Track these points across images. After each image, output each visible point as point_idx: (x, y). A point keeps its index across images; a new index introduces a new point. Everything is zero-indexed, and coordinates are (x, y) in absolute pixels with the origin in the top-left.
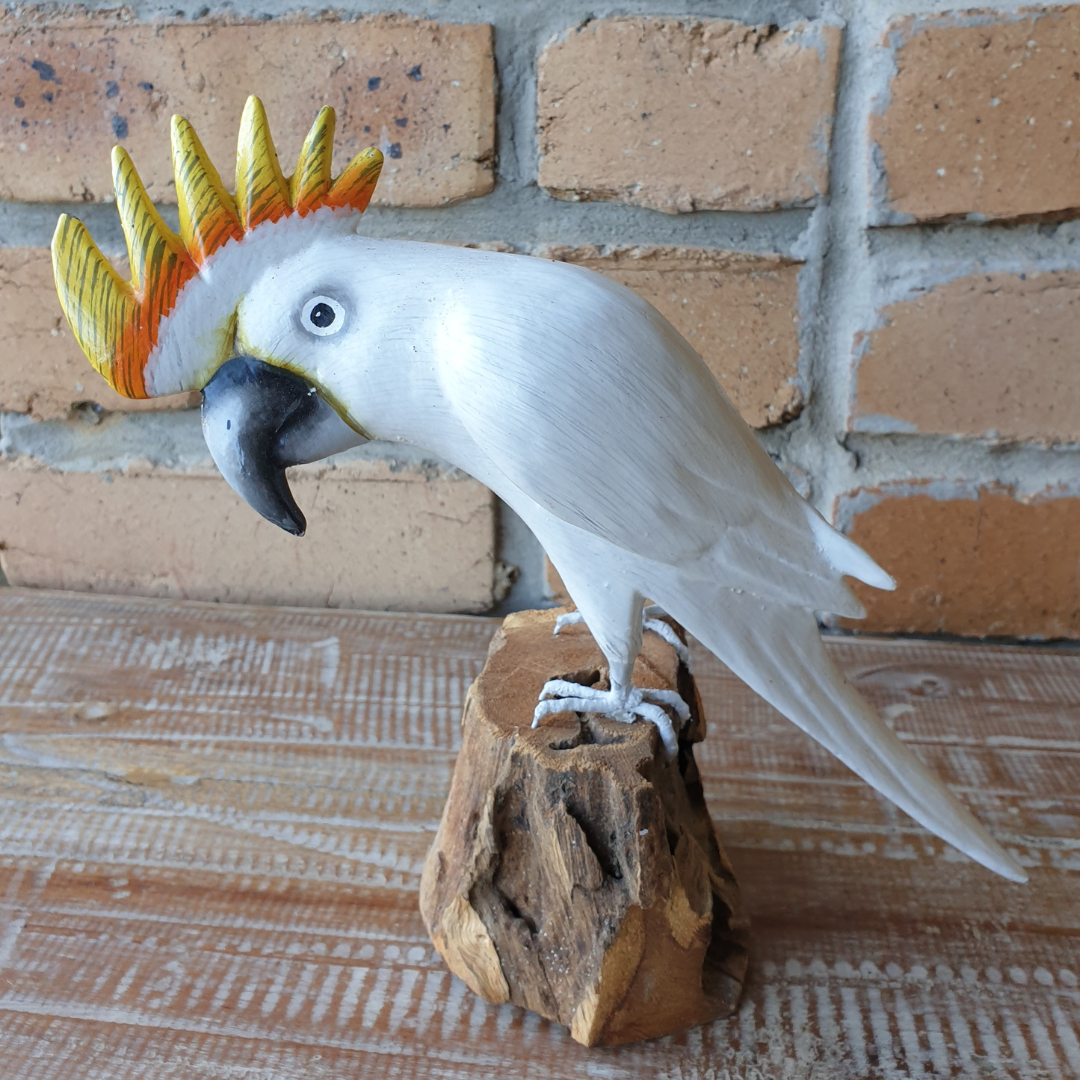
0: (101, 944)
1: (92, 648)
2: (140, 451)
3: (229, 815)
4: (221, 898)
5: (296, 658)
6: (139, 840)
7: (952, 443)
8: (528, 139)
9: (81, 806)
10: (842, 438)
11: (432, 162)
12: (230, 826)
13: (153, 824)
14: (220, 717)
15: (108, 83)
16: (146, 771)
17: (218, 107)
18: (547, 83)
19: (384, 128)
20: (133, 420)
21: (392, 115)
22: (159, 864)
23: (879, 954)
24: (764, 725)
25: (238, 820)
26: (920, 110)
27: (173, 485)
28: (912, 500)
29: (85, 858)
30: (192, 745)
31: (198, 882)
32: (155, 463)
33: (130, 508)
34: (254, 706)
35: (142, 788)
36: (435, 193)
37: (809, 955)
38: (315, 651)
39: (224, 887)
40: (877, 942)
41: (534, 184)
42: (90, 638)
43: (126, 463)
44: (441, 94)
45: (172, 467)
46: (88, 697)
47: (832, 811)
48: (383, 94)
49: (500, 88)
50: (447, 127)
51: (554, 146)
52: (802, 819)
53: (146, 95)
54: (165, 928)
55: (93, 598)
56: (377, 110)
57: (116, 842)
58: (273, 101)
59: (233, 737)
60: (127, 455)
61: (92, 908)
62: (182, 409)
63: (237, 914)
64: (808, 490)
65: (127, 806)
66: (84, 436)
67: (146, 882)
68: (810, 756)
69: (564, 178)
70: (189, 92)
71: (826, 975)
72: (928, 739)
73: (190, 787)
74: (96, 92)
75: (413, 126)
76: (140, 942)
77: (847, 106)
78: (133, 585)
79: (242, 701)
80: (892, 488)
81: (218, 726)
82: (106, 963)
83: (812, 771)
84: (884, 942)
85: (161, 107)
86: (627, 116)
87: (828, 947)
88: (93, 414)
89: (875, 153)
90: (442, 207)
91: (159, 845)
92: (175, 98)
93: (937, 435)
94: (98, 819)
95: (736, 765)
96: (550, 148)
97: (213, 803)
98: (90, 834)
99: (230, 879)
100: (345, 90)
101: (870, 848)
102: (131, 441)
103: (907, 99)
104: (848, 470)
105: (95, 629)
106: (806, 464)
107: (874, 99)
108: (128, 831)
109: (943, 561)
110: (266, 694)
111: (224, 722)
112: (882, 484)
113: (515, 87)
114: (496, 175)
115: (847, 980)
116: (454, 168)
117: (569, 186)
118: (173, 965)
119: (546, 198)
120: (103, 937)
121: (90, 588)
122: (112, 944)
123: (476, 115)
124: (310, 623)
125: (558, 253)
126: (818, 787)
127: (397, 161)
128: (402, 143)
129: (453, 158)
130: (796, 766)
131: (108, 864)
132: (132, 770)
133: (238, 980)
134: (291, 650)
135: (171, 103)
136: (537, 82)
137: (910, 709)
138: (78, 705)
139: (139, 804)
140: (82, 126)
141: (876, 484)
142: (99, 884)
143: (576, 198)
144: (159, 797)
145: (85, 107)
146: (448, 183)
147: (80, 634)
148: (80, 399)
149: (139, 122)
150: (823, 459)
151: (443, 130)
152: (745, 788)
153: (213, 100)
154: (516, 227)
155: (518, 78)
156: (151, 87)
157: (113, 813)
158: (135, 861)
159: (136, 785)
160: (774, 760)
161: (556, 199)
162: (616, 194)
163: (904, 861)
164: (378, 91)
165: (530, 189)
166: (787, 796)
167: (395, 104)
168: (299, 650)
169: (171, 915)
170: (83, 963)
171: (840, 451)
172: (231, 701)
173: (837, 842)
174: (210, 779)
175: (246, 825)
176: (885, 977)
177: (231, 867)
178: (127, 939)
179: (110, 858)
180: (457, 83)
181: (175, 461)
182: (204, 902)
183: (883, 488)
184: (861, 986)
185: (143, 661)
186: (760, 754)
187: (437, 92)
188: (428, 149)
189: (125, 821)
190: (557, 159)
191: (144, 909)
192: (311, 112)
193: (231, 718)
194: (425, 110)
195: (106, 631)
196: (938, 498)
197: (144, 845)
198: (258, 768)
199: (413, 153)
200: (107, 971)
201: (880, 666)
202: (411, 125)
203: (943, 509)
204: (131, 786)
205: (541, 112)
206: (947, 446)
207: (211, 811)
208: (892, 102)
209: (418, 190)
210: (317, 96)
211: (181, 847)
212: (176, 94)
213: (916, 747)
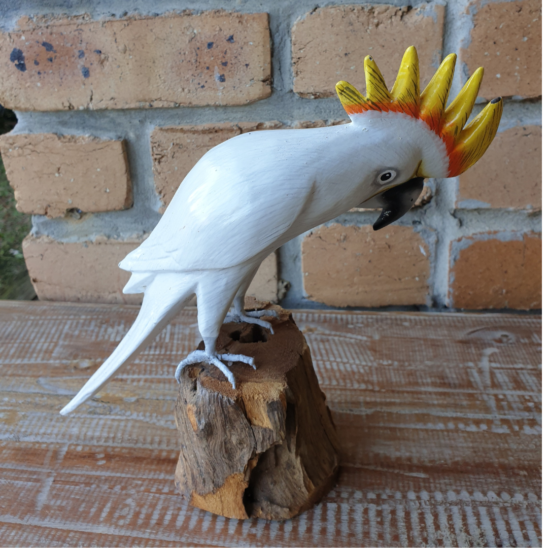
0: (92, 490)
1: (81, 331)
2: (101, 231)
3: (154, 418)
4: (152, 463)
5: (182, 333)
6: (109, 432)
7: (509, 212)
8: (288, 69)
9: (79, 415)
10: (452, 212)
11: (240, 83)
12: (154, 424)
13: (116, 423)
14: (146, 366)
15: (79, 51)
16: (111, 395)
17: (134, 60)
18: (297, 41)
19: (216, 67)
20: (97, 216)
21: (220, 61)
22: (119, 445)
23: (496, 487)
24: (422, 362)
25: (159, 420)
26: (487, 45)
27: (118, 248)
28: (489, 242)
29: (82, 443)
30: (133, 380)
31: (140, 455)
32: (109, 237)
33: (97, 259)
34: (163, 359)
35: (109, 405)
36: (242, 98)
37: (459, 488)
38: (191, 329)
39: (153, 457)
40: (495, 480)
41: (291, 91)
42: (80, 326)
43: (94, 238)
44: (244, 49)
45: (117, 239)
46: (80, 357)
47: (462, 407)
48: (215, 50)
49: (273, 44)
50: (247, 65)
51: (301, 72)
52: (447, 412)
53: (98, 56)
54: (125, 480)
55: (80, 305)
56: (212, 58)
57: (97, 434)
58: (161, 56)
59: (153, 376)
60: (94, 234)
61: (87, 471)
62: (121, 210)
63: (161, 472)
64: (436, 239)
65: (102, 414)
66: (73, 225)
67: (113, 455)
68: (447, 378)
69: (306, 87)
70: (119, 54)
71: (470, 500)
72: (508, 366)
73: (133, 403)
74: (73, 56)
75: (230, 65)
76: (112, 489)
77: (449, 45)
78: (99, 297)
79: (157, 357)
80: (479, 236)
81: (145, 371)
82: (95, 501)
83: (449, 385)
84: (499, 481)
85: (105, 62)
86: (337, 55)
87: (468, 484)
88: (77, 214)
89: (464, 68)
90: (245, 105)
91: (119, 435)
92: (112, 57)
93: (501, 208)
94: (88, 421)
95: (410, 384)
96: (299, 73)
97: (145, 411)
98: (84, 430)
99: (156, 453)
100: (196, 49)
101: (484, 427)
102: (96, 227)
103: (480, 40)
104: (456, 228)
105: (82, 321)
106: (434, 225)
107: (462, 41)
108: (103, 428)
109: (506, 272)
110: (168, 353)
111: (148, 368)
112: (474, 234)
113: (280, 43)
114: (272, 88)
115: (481, 502)
116: (251, 86)
117: (309, 92)
118: (129, 501)
119: (298, 98)
120: (94, 486)
121: (78, 300)
122: (98, 490)
123: (262, 58)
124: (188, 315)
125: (305, 125)
126: (453, 394)
127: (223, 83)
128: (225, 74)
129: (251, 80)
130: (441, 383)
131: (94, 446)
132: (103, 395)
133: (163, 508)
134: (179, 329)
135: (110, 59)
136: (291, 40)
137: (496, 350)
138: (75, 361)
139: (108, 413)
140: (67, 73)
141: (470, 234)
142: (89, 457)
143: (313, 97)
144: (118, 409)
145: (68, 64)
146: (249, 93)
147: (74, 324)
148: (70, 207)
149: (95, 70)
150: (443, 223)
151: (245, 67)
152: (415, 396)
153: (131, 57)
154: (283, 113)
155: (282, 39)
156: (100, 52)
157: (95, 418)
158: (107, 444)
159: (105, 403)
160: (429, 380)
161: (302, 98)
162: (333, 94)
163: (503, 434)
164: (212, 49)
165: (289, 94)
166: (437, 399)
167: (221, 55)
168: (183, 329)
169: (127, 473)
170: (83, 501)
171: (451, 218)
172: (151, 357)
173: (467, 424)
174: (143, 398)
175: (162, 423)
176: (501, 500)
177: (156, 446)
178: (105, 487)
179: (95, 442)
180: (251, 43)
181: (119, 236)
182: (143, 465)
183: (474, 236)
184: (489, 506)
185: (106, 337)
186: (421, 377)
187: (242, 48)
188: (238, 77)
189: (102, 422)
190: (302, 79)
191: (113, 470)
192: (180, 61)
193: (152, 366)
194: (236, 57)
195: (87, 322)
196: (502, 240)
197: (112, 435)
198: (166, 392)
199: (230, 79)
200: (96, 505)
201: (478, 328)
202: (229, 65)
203: (505, 246)
204: (104, 404)
205: (294, 55)
206: (506, 214)
207: (144, 416)
208: (472, 41)
209: (234, 97)
210: (182, 53)
211: (130, 435)
212: (112, 55)
213: (502, 371)
